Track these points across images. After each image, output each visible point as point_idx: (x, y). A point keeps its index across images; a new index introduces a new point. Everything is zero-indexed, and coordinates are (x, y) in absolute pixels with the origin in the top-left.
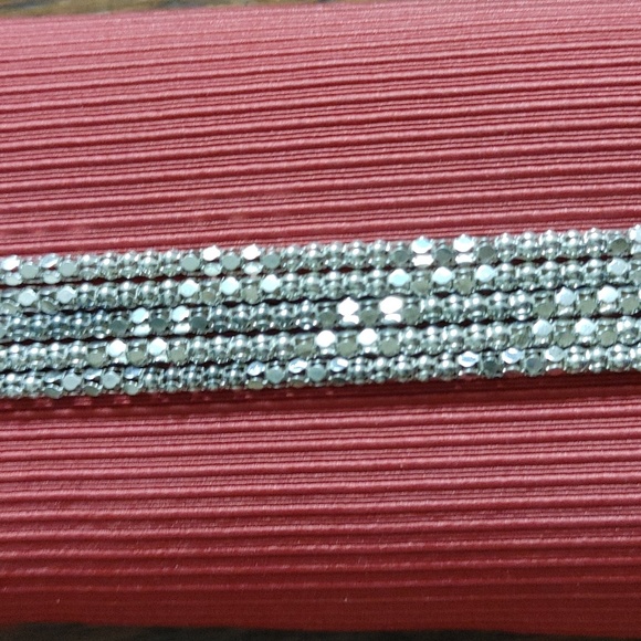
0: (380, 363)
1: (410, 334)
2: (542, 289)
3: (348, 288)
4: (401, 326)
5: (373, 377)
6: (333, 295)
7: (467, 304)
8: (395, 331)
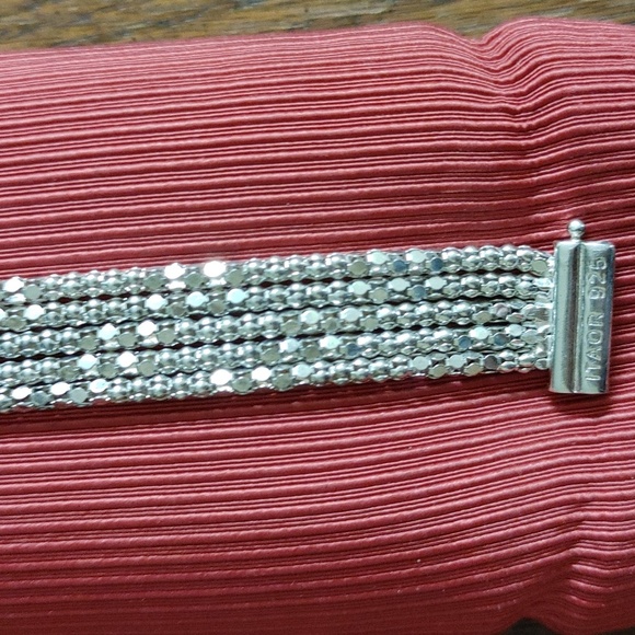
0: (138, 383)
1: (166, 355)
2: (290, 309)
3: (108, 314)
4: (158, 348)
5: (132, 397)
6: (94, 321)
7: (219, 325)
8: (153, 353)
